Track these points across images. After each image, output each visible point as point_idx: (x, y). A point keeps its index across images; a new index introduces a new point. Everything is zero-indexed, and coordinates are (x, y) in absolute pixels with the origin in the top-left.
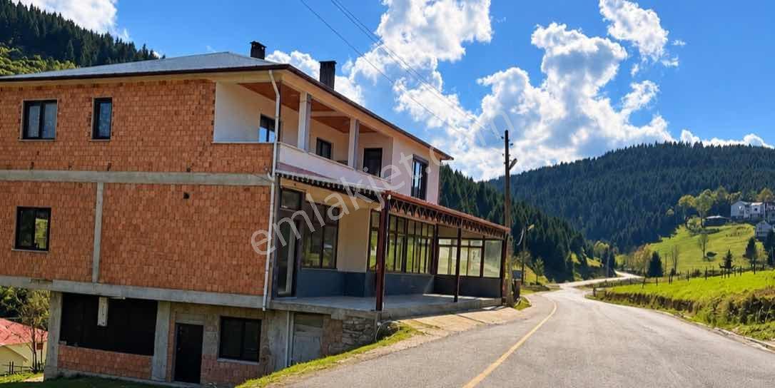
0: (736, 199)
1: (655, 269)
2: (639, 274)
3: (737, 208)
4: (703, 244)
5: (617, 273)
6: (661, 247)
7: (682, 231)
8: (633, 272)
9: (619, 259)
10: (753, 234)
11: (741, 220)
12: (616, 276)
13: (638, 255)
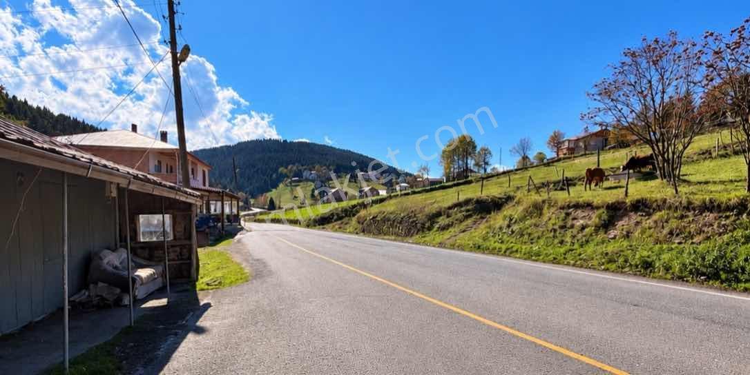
0: (305, 169)
1: (272, 206)
2: (264, 208)
3: (306, 174)
4: (292, 191)
5: (253, 208)
6: (273, 194)
7: (281, 186)
8: (261, 208)
9: (252, 201)
10: (313, 187)
11: (307, 180)
12: (251, 210)
13: (261, 199)
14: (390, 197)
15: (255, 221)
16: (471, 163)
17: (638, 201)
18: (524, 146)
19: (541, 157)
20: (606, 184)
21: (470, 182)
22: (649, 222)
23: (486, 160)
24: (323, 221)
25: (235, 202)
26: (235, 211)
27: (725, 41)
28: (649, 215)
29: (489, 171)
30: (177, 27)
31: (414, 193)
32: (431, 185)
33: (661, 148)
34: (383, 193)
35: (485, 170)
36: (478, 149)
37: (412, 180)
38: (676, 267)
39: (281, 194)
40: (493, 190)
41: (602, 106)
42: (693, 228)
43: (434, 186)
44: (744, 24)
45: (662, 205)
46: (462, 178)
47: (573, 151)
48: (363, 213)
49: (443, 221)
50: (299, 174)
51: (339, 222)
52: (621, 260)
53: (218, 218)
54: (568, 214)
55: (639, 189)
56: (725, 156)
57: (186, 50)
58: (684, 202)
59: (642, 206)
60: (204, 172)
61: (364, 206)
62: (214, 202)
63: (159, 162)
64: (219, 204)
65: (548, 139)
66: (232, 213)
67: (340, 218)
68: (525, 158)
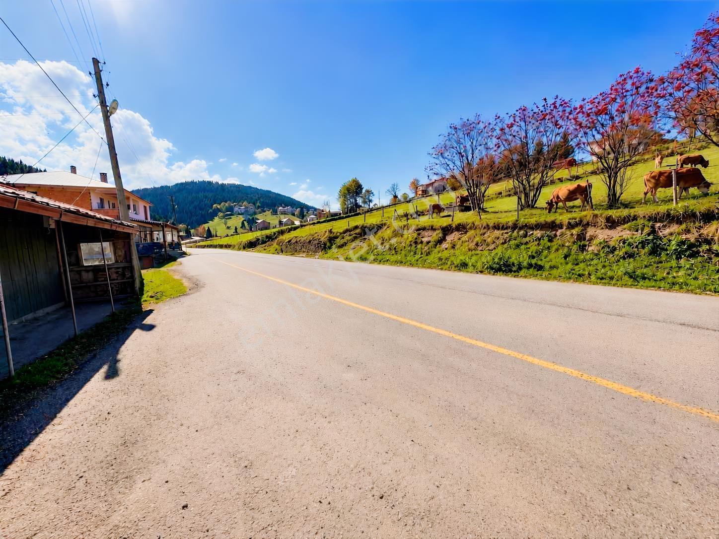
0: (235, 206)
1: (209, 235)
2: (203, 237)
3: (236, 209)
4: (225, 223)
5: (193, 237)
6: (210, 225)
7: (216, 218)
8: (200, 237)
10: (243, 219)
11: (238, 214)
12: (192, 239)
13: (200, 229)
14: (302, 226)
15: (196, 247)
16: (360, 201)
17: (459, 225)
18: (394, 188)
19: (405, 196)
20: (442, 214)
21: (359, 214)
22: (465, 238)
23: (370, 198)
24: (251, 245)
25: (175, 233)
26: (176, 239)
27: (506, 122)
28: (466, 233)
29: (372, 205)
30: (104, 83)
31: (319, 222)
32: (332, 216)
33: (472, 191)
34: (297, 223)
35: (369, 205)
36: (364, 191)
37: (319, 213)
38: (479, 265)
39: (216, 225)
40: (373, 220)
41: (438, 162)
42: (489, 240)
43: (334, 217)
44: (515, 112)
45: (474, 227)
46: (352, 211)
47: (425, 193)
48: (281, 237)
49: (339, 241)
50: (230, 209)
51: (264, 245)
52: (449, 263)
53: (160, 246)
54: (419, 234)
55: (461, 217)
56: (510, 195)
57: (116, 105)
58: (485, 224)
59: (461, 228)
60: (145, 207)
61: (282, 232)
62: (158, 232)
63: (102, 200)
64: (161, 234)
65: (409, 184)
66: (173, 241)
67: (264, 242)
68: (396, 197)
